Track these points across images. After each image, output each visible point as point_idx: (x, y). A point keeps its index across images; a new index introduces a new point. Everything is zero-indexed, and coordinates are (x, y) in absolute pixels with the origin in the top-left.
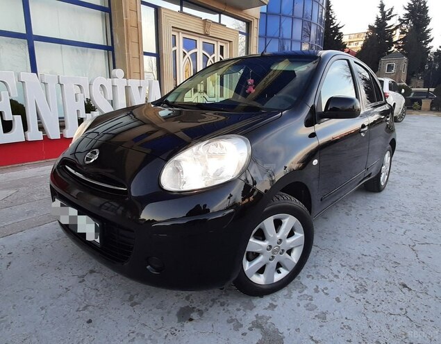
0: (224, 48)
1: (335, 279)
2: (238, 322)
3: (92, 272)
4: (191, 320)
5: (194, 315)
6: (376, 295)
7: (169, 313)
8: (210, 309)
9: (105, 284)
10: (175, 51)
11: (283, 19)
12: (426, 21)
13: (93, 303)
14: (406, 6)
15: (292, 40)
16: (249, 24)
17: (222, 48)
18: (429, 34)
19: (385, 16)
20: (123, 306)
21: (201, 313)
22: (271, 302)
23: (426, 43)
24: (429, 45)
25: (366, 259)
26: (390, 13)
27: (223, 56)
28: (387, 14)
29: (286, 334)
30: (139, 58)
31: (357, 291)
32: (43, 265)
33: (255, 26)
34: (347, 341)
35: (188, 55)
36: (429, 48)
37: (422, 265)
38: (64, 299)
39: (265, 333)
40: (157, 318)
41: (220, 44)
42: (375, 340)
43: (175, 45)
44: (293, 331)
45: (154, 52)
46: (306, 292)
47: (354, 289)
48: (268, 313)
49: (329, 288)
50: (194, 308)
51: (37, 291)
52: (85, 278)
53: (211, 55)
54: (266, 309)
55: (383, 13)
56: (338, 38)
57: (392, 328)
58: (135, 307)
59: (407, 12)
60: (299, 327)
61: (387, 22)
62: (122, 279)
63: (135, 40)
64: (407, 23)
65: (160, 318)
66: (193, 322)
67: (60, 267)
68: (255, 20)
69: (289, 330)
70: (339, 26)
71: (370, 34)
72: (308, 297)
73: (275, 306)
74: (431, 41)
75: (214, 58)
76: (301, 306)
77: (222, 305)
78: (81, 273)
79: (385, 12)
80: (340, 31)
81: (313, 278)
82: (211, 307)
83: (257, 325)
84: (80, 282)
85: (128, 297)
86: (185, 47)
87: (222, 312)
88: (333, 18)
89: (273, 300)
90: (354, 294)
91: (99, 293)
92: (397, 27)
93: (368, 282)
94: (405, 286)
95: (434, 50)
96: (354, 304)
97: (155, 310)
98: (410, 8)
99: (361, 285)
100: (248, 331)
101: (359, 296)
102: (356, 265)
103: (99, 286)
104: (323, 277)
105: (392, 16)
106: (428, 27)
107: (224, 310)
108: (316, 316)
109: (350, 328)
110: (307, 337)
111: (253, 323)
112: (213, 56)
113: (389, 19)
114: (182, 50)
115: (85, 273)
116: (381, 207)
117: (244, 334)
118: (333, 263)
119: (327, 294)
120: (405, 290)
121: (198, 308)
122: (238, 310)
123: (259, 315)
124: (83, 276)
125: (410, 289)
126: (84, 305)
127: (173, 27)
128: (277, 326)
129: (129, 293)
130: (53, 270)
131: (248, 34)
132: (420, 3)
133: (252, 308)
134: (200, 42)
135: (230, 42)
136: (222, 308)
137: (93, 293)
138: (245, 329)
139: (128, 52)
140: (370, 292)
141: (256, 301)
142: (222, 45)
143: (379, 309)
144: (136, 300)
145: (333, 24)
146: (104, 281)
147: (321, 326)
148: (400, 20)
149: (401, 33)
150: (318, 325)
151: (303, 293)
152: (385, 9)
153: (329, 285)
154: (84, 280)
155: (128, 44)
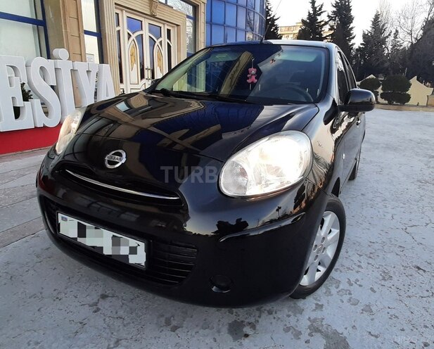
0: (172, 32)
1: (360, 270)
2: (295, 330)
3: (104, 297)
4: (247, 336)
5: (247, 330)
6: (401, 280)
7: (219, 332)
8: (260, 320)
9: (128, 309)
10: (119, 31)
11: (227, 5)
12: (350, 19)
13: (125, 336)
14: (334, 3)
15: (236, 28)
16: (196, 8)
17: (169, 31)
18: (352, 32)
19: (316, 12)
20: (164, 333)
21: (253, 326)
22: (316, 302)
23: (350, 40)
24: (352, 41)
25: (376, 246)
26: (320, 9)
27: (170, 40)
28: (317, 9)
29: (345, 334)
30: (79, 37)
31: (384, 279)
32: (34, 296)
33: (203, 10)
34: (401, 330)
35: (133, 36)
36: (352, 45)
37: (421, 246)
38: (82, 336)
39: (326, 336)
40: (209, 340)
41: (167, 27)
42: (422, 325)
43: (118, 25)
44: (350, 329)
45: (95, 30)
46: (341, 287)
47: (381, 278)
48: (318, 314)
49: (360, 280)
50: (242, 322)
51: (42, 332)
52: (99, 306)
53: (158, 39)
54: (314, 310)
55: (314, 8)
56: (274, 30)
57: (429, 310)
58: (177, 331)
59: (335, 9)
60: (354, 324)
61: (318, 17)
62: (145, 300)
63: (73, 14)
64: (334, 20)
65: (212, 340)
66: (250, 338)
67: (59, 296)
68: (202, 5)
69: (346, 329)
70: (275, 18)
71: (303, 27)
72: (346, 291)
73: (322, 306)
74: (353, 38)
75: (161, 42)
76: (345, 301)
77: (270, 313)
78: (89, 300)
79: (316, 8)
80: (276, 22)
81: (341, 271)
82: (259, 317)
83: (315, 329)
84: (95, 312)
85: (164, 321)
86: (129, 27)
87: (273, 321)
88: (269, 10)
89: (316, 299)
90: (383, 282)
91: (125, 323)
92: (326, 23)
93: (389, 269)
94: (419, 268)
95: (356, 47)
96: (388, 292)
97: (201, 332)
98: (336, 6)
99: (384, 272)
100: (309, 338)
101: (388, 283)
102: (371, 253)
103: (121, 313)
104: (349, 269)
105: (322, 12)
106: (351, 25)
107: (274, 318)
108: (363, 310)
109: (397, 317)
110: (365, 333)
111: (309, 327)
112: (160, 40)
113: (319, 15)
114: (127, 31)
115: (95, 300)
116: (362, 194)
117: (307, 342)
118: (350, 254)
119: (360, 286)
120: (421, 272)
121: (247, 321)
122: (289, 316)
123: (312, 318)
124: (96, 304)
125: (424, 271)
126: (113, 340)
127: (115, 4)
128: (334, 327)
129: (162, 316)
130: (52, 301)
131: (195, 19)
132: (346, 2)
133: (301, 312)
134: (146, 23)
135: (178, 25)
136: (271, 316)
137: (118, 323)
138: (305, 336)
139: (66, 29)
140: (395, 278)
141: (301, 303)
142: (169, 28)
143: (410, 294)
144: (174, 323)
145: (270, 16)
146: (124, 307)
147: (372, 320)
148: (328, 16)
149: (330, 29)
150: (369, 318)
151: (340, 289)
152: (316, 5)
153: (358, 276)
154: (98, 310)
155: (65, 20)
